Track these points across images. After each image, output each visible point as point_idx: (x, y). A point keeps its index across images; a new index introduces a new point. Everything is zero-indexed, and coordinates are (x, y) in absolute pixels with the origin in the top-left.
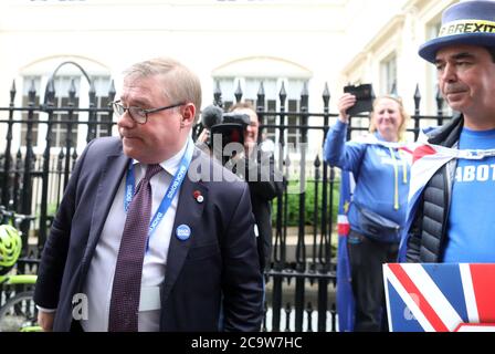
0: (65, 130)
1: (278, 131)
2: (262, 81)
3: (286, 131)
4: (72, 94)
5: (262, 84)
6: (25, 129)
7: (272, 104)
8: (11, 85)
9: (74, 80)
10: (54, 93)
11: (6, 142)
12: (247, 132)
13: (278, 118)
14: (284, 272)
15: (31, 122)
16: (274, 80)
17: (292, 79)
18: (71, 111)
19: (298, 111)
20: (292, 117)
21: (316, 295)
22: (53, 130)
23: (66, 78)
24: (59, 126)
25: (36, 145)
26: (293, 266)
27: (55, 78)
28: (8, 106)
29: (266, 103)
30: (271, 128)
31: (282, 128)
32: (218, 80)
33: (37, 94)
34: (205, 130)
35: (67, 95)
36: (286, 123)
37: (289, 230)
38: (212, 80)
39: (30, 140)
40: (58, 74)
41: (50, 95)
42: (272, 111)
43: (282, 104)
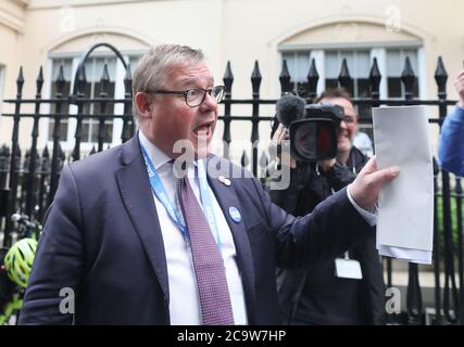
0: (97, 122)
6: (53, 121)
8: (38, 74)
11: (31, 139)
12: (341, 130)
15: (59, 116)
22: (85, 122)
23: (100, 59)
24: (91, 118)
25: (65, 140)
28: (34, 98)
29: (356, 83)
32: (287, 54)
33: (67, 81)
39: (58, 134)
41: (82, 84)
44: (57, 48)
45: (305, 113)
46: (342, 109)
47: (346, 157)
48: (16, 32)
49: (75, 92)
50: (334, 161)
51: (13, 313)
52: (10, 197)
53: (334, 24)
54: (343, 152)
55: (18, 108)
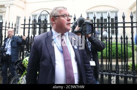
1: (108, 28)
2: (102, 13)
4: (45, 19)
5: (102, 14)
6: (33, 30)
7: (106, 20)
9: (46, 15)
10: (41, 19)
11: (28, 33)
13: (108, 24)
14: (112, 74)
15: (34, 28)
16: (106, 12)
17: (112, 12)
18: (45, 24)
19: (114, 22)
20: (112, 24)
21: (124, 82)
22: (41, 30)
23: (44, 15)
24: (42, 29)
25: (36, 34)
26: (115, 72)
27: (41, 15)
28: (28, 24)
29: (104, 20)
30: (106, 27)
31: (109, 27)
32: (88, 13)
33: (36, 20)
36: (110, 26)
37: (113, 60)
38: (86, 14)
39: (34, 33)
41: (39, 20)
42: (106, 22)
43: (109, 20)
44: (33, 12)
48: (23, 9)
49: (38, 22)
51: (25, 75)
52: (23, 47)
53: (99, 6)
55: (24, 26)
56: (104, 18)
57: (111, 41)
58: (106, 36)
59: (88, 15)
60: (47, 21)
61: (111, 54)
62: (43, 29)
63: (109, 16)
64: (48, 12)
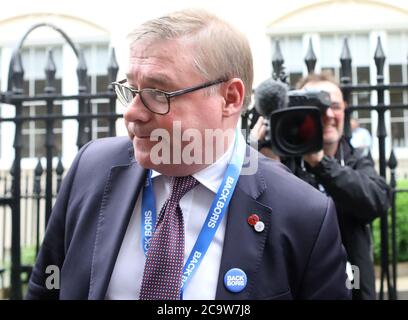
0: (43, 131)
1: (375, 114)
2: (345, 38)
3: (387, 114)
4: (51, 74)
5: (346, 42)
7: (364, 73)
9: (52, 51)
10: (22, 74)
12: (327, 119)
13: (374, 95)
16: (365, 35)
17: (393, 33)
18: (50, 101)
19: (405, 82)
20: (396, 91)
22: (24, 131)
23: (40, 49)
24: (32, 124)
27: (22, 51)
29: (354, 71)
30: (365, 110)
31: (381, 110)
32: (277, 41)
34: (261, 119)
35: (42, 76)
36: (387, 101)
38: (269, 41)
40: (27, 43)
41: (16, 77)
42: (365, 84)
45: (287, 101)
46: (327, 94)
47: (333, 150)
49: (9, 88)
50: (320, 155)
54: (330, 143)
56: (355, 64)
57: (393, 175)
58: (369, 154)
59: (278, 48)
60: (58, 84)
61: (390, 241)
62: (37, 127)
63: (379, 55)
64: (64, 36)
